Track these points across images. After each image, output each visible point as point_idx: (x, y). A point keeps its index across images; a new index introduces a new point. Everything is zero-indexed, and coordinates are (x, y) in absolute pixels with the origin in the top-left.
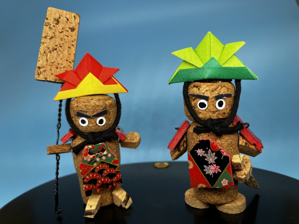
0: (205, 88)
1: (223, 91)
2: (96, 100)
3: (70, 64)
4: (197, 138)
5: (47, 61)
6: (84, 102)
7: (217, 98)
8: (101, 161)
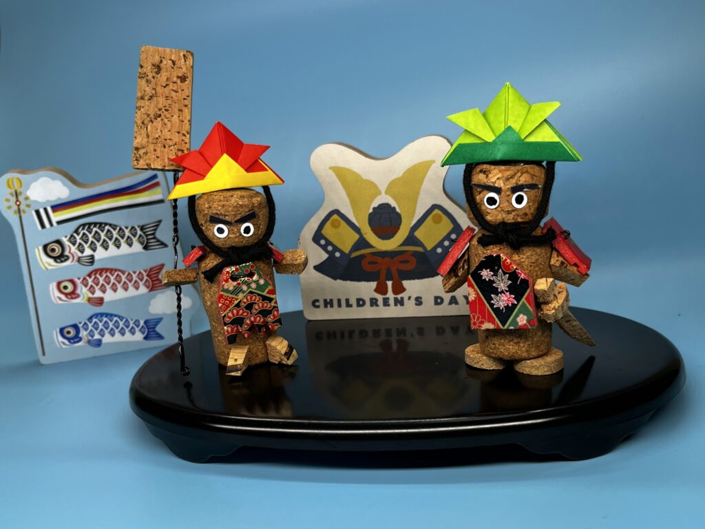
0: (496, 175)
1: (524, 179)
2: (238, 198)
3: (184, 138)
4: (484, 253)
5: (148, 136)
6: (220, 201)
7: (514, 190)
8: (250, 290)
